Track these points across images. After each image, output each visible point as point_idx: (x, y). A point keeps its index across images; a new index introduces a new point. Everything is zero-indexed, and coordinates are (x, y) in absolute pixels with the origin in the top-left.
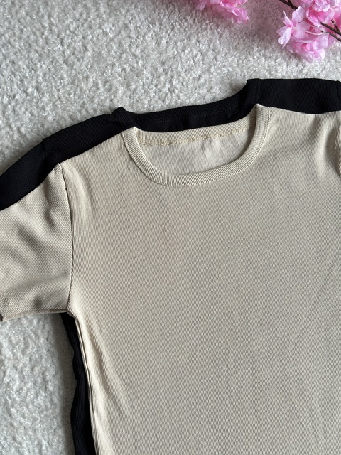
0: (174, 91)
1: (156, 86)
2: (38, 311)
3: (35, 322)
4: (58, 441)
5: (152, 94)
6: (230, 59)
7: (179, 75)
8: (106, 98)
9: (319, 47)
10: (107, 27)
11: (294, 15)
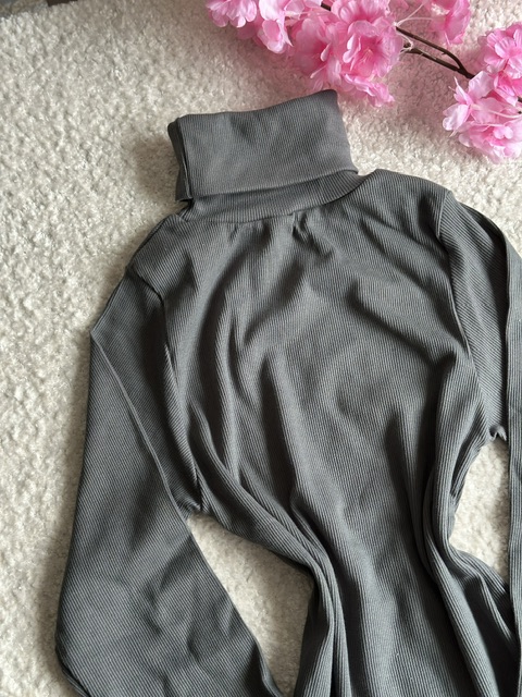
11: (472, 84)
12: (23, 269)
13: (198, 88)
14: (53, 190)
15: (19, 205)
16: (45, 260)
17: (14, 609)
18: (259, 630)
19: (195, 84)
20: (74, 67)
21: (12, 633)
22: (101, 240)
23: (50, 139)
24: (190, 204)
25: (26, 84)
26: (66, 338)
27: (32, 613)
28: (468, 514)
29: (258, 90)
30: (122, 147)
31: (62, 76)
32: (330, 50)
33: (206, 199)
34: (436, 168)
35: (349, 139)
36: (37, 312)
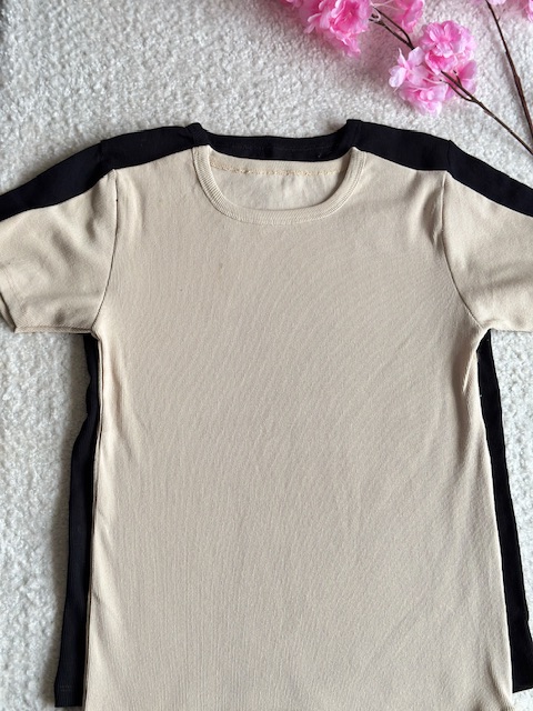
0: (262, 117)
1: (243, 108)
2: (58, 328)
3: (52, 341)
4: (53, 476)
5: (237, 117)
6: (333, 95)
7: (271, 101)
8: (183, 111)
9: (435, 99)
10: (199, 35)
11: (411, 54)
12: (82, 105)
14: (115, 58)
16: (99, 103)
19: (230, 13)
32: (326, 5)
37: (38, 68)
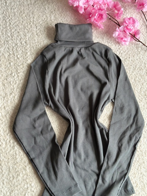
11: (120, 28)
12: (19, 49)
13: (63, 18)
14: (28, 33)
15: (20, 35)
16: (24, 48)
17: (5, 118)
18: (56, 132)
19: (62, 17)
20: (37, 8)
21: (4, 123)
22: (36, 46)
23: (29, 22)
24: (57, 42)
25: (26, 10)
26: (25, 65)
27: (9, 120)
28: (103, 116)
29: (75, 21)
30: (44, 27)
31: (34, 10)
32: (92, 15)
33: (60, 41)
34: (110, 44)
35: (93, 35)
36: (20, 58)
37: (4, 38)
